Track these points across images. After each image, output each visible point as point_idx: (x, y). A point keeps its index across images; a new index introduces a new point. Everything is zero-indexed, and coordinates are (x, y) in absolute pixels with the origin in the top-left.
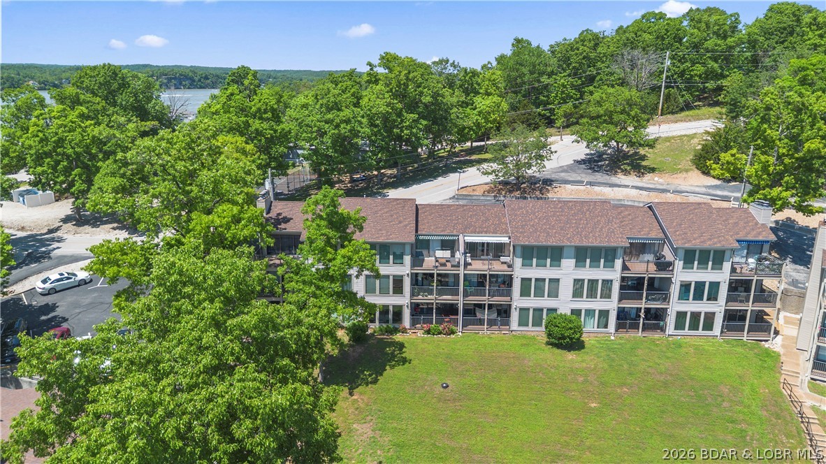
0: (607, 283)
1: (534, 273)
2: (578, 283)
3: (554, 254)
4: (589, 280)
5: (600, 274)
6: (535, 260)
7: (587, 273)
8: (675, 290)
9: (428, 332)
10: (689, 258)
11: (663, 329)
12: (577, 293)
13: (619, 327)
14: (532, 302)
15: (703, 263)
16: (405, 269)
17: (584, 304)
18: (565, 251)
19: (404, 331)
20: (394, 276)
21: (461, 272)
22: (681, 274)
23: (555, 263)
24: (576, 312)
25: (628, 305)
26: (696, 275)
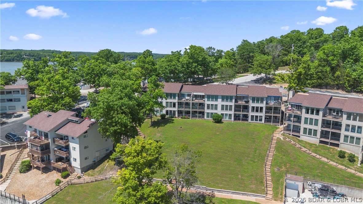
0: (231, 106)
1: (210, 103)
2: (223, 106)
3: (216, 98)
4: (226, 105)
5: (229, 103)
6: (211, 99)
7: (225, 103)
8: (250, 109)
9: (182, 118)
10: (254, 100)
11: (247, 120)
12: (222, 109)
13: (235, 119)
14: (210, 111)
15: (258, 101)
16: (176, 101)
17: (224, 112)
18: (219, 96)
19: (176, 117)
20: (173, 102)
21: (191, 102)
22: (251, 104)
23: (216, 100)
24: (222, 114)
25: (237, 113)
26: (256, 105)
